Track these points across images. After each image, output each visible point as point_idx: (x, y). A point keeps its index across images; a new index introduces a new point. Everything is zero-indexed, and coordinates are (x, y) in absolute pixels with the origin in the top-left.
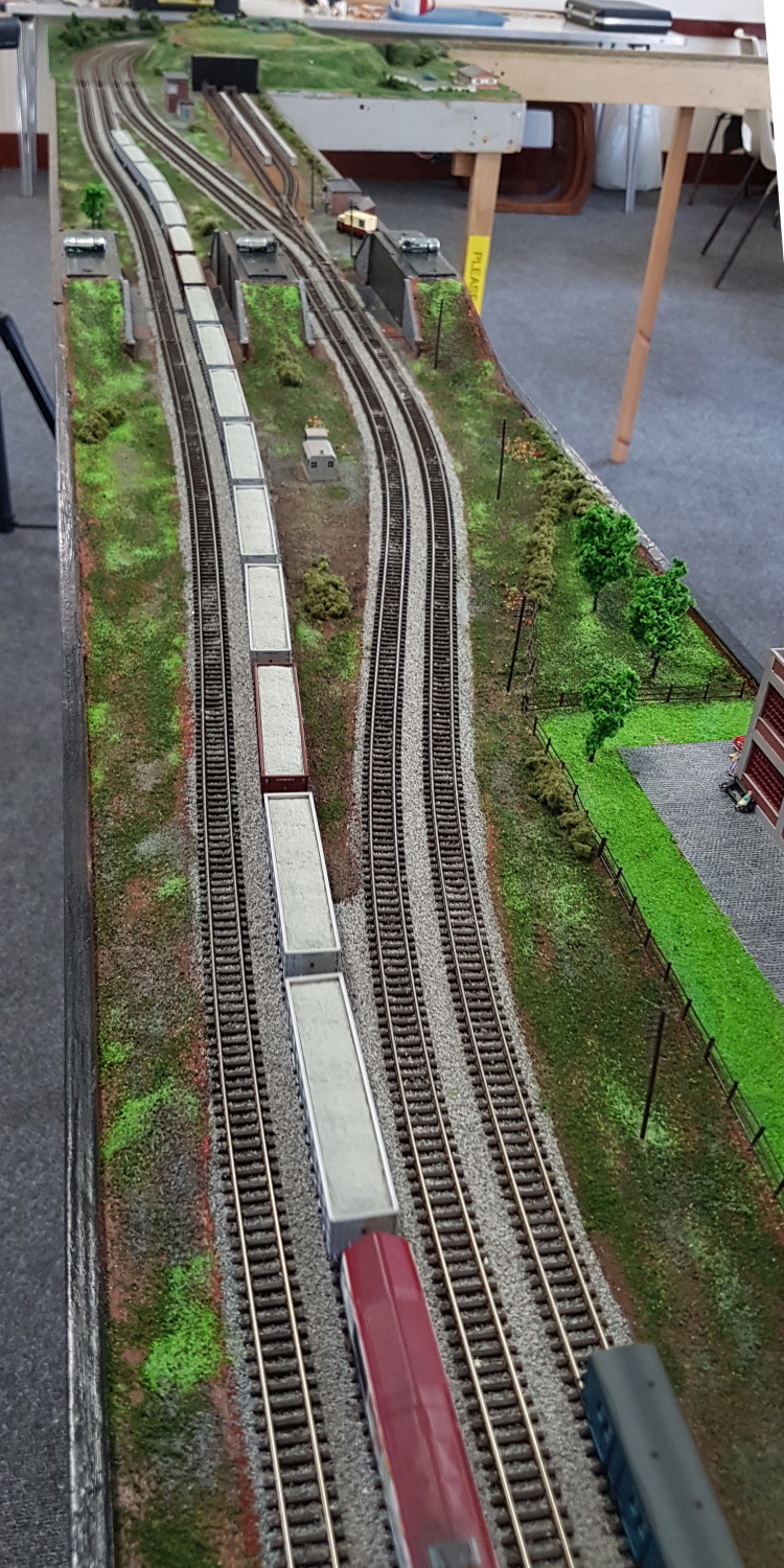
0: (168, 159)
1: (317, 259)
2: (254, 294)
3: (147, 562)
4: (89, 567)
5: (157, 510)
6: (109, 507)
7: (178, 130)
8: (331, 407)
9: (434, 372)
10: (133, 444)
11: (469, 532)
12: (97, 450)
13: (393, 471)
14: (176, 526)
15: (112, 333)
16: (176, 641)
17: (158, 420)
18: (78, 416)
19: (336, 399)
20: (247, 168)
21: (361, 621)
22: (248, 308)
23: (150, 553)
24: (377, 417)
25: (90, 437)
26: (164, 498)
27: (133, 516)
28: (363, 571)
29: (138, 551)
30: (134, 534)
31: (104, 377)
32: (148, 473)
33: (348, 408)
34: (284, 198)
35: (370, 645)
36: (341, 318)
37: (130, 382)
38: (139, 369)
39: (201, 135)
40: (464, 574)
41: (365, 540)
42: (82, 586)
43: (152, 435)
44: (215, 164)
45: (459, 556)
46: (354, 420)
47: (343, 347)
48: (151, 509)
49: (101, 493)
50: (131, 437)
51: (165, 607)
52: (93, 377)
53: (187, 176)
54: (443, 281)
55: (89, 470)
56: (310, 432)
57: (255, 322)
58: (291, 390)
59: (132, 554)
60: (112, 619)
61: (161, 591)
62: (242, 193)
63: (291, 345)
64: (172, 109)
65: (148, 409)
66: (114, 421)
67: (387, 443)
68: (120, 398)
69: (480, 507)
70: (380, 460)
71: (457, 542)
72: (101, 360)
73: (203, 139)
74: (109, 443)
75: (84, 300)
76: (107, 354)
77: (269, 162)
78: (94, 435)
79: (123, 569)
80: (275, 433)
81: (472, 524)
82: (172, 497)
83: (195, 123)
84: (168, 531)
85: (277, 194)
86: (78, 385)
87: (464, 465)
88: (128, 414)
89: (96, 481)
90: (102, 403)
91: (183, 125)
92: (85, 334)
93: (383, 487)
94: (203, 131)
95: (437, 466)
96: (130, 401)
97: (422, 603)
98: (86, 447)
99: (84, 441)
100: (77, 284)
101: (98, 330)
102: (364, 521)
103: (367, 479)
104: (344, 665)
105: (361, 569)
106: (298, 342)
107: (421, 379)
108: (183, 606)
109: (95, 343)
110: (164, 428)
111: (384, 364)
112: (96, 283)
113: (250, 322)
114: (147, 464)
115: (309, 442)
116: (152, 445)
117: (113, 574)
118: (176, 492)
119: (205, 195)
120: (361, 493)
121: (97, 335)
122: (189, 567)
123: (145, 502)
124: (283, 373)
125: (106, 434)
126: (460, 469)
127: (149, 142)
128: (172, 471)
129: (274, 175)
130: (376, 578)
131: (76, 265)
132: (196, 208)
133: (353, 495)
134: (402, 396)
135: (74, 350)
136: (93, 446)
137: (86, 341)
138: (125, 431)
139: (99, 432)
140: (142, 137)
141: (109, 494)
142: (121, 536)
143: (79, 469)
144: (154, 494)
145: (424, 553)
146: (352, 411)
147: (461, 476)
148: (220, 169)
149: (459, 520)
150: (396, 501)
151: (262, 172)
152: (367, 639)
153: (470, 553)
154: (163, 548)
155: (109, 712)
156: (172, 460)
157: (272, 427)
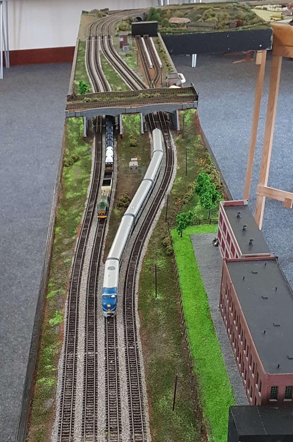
0: (114, 69)
2: (125, 118)
3: (77, 196)
4: (61, 198)
5: (83, 183)
6: (70, 183)
7: (121, 56)
8: (144, 152)
9: (182, 140)
10: (80, 166)
11: (173, 185)
12: (69, 168)
14: (87, 187)
15: (79, 134)
16: (80, 214)
17: (89, 159)
18: (65, 159)
19: (146, 150)
20: (143, 70)
22: (123, 123)
23: (78, 194)
26: (86, 180)
27: (76, 185)
29: (75, 194)
30: (75, 189)
31: (75, 148)
32: (83, 174)
34: (153, 82)
37: (83, 148)
38: (87, 145)
42: (58, 202)
43: (86, 163)
44: (131, 70)
45: (167, 191)
48: (81, 183)
49: (68, 180)
50: (80, 164)
51: (79, 206)
52: (72, 148)
53: (120, 76)
54: (189, 110)
55: (66, 174)
56: (132, 159)
57: (125, 127)
58: (133, 148)
60: (65, 209)
61: (79, 203)
62: (138, 81)
63: (136, 134)
64: (121, 47)
65: (87, 156)
66: (76, 160)
68: (79, 153)
69: (180, 179)
71: (168, 188)
72: (75, 142)
74: (73, 166)
75: (72, 123)
76: (77, 140)
77: (151, 68)
78: (69, 164)
79: (70, 198)
80: (124, 161)
81: (175, 183)
82: (88, 180)
83: (128, 53)
84: (85, 188)
85: (150, 80)
86: (67, 150)
88: (80, 158)
89: (68, 177)
90: (73, 155)
91: (124, 54)
92: (71, 134)
94: (131, 56)
95: (171, 167)
96: (83, 154)
97: (151, 203)
98: (66, 168)
99: (67, 166)
100: (70, 119)
101: (75, 133)
106: (138, 133)
107: (177, 142)
108: (84, 206)
109: (73, 137)
110: (90, 161)
113: (123, 127)
114: (83, 171)
115: (131, 162)
116: (85, 166)
117: (67, 199)
118: (90, 178)
119: (124, 82)
122: (88, 197)
125: (73, 164)
126: (179, 168)
127: (109, 62)
128: (90, 173)
129: (153, 73)
133: (142, 177)
135: (67, 139)
137: (71, 137)
138: (79, 163)
139: (71, 163)
140: (108, 60)
141: (70, 180)
142: (72, 190)
143: (64, 174)
144: (83, 179)
145: (157, 191)
147: (178, 170)
148: (133, 72)
149: (172, 182)
151: (148, 72)
153: (171, 191)
154: (82, 193)
155: (60, 229)
156: (91, 170)
157: (123, 159)
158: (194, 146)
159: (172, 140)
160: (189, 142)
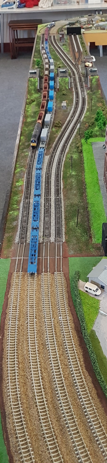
0: (56, 52)
1: (78, 72)
2: (61, 80)
3: (33, 121)
4: (24, 121)
7: (60, 45)
9: (91, 92)
10: (35, 105)
15: (35, 87)
18: (27, 101)
19: (71, 97)
20: (72, 54)
21: (62, 128)
22: (59, 82)
24: (77, 100)
26: (38, 112)
27: (33, 115)
28: (65, 122)
29: (32, 119)
31: (33, 95)
32: (37, 109)
34: (77, 60)
35: (62, 131)
36: (78, 84)
37: (37, 95)
38: (39, 93)
39: (65, 46)
42: (23, 123)
43: (38, 103)
44: (65, 53)
45: (81, 120)
47: (76, 89)
52: (31, 94)
53: (59, 56)
54: (95, 76)
56: (63, 102)
58: (64, 96)
60: (26, 127)
62: (69, 59)
64: (60, 40)
65: (39, 100)
66: (33, 101)
67: (77, 104)
68: (35, 98)
69: (88, 113)
70: (75, 106)
71: (82, 118)
72: (33, 92)
73: (65, 47)
74: (32, 105)
75: (31, 81)
76: (34, 91)
77: (77, 52)
79: (29, 121)
81: (86, 115)
83: (64, 43)
85: (76, 59)
86: (28, 96)
88: (36, 100)
90: (32, 99)
91: (62, 44)
92: (31, 87)
93: (73, 110)
94: (66, 45)
95: (84, 107)
96: (37, 98)
99: (28, 104)
100: (30, 79)
101: (33, 87)
103: (71, 109)
104: (57, 133)
106: (67, 88)
107: (88, 94)
109: (32, 89)
111: (83, 91)
112: (34, 79)
113: (59, 85)
115: (62, 104)
116: (38, 105)
119: (61, 60)
120: (69, 111)
123: (35, 113)
124: (63, 93)
125: (31, 104)
126: (88, 107)
127: (54, 48)
129: (77, 55)
130: (67, 122)
131: (31, 75)
132: (59, 63)
134: (83, 96)
135: (29, 90)
138: (35, 103)
140: (53, 47)
142: (30, 117)
143: (26, 108)
145: (76, 119)
146: (73, 99)
147: (87, 109)
149: (84, 115)
150: (75, 112)
151: (74, 55)
154: (36, 119)
155: (23, 138)
157: (59, 102)
158: (96, 96)
159: (86, 92)
160: (94, 93)
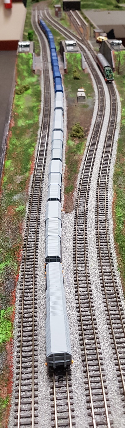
2: (69, 56)
3: (29, 124)
4: (12, 125)
5: (34, 111)
6: (21, 110)
8: (88, 85)
10: (31, 95)
11: (122, 116)
12: (21, 96)
13: (102, 101)
14: (39, 115)
15: (29, 67)
16: (33, 144)
17: (39, 89)
18: (17, 88)
19: (89, 83)
21: (86, 139)
22: (67, 60)
23: (30, 122)
24: (100, 87)
25: (19, 93)
26: (37, 108)
27: (27, 113)
29: (27, 122)
30: (26, 117)
31: (26, 78)
32: (34, 102)
33: (92, 85)
35: (88, 146)
36: (94, 63)
37: (33, 79)
38: (36, 77)
40: (118, 127)
41: (91, 118)
42: (10, 130)
43: (37, 92)
44: (66, 27)
45: (118, 122)
46: (93, 88)
47: (93, 70)
48: (33, 111)
49: (20, 107)
50: (30, 93)
51: (32, 135)
54: (121, 51)
55: (18, 101)
56: (79, 90)
57: (69, 63)
59: (25, 122)
60: (17, 139)
61: (31, 132)
63: (78, 69)
65: (37, 86)
66: (26, 89)
67: (101, 93)
70: (99, 98)
71: (118, 119)
73: (64, 22)
74: (25, 94)
75: (22, 58)
76: (27, 72)
77: (80, 26)
78: (21, 92)
79: (22, 126)
80: (70, 91)
83: (62, 18)
84: (37, 116)
86: (18, 80)
87: (123, 98)
88: (31, 87)
89: (19, 104)
90: (24, 85)
92: (22, 67)
93: (99, 105)
95: (115, 99)
96: (32, 84)
97: (105, 135)
98: (18, 95)
100: (21, 54)
102: (92, 113)
103: (94, 103)
104: (80, 151)
105: (89, 126)
106: (80, 68)
108: (37, 135)
109: (24, 69)
110: (40, 91)
112: (26, 54)
113: (67, 63)
114: (34, 100)
115: (79, 93)
116: (36, 95)
117: (19, 127)
118: (40, 107)
119: (62, 35)
120: (92, 106)
121: (25, 67)
122: (40, 125)
123: (31, 109)
124: (75, 76)
128: (40, 101)
129: (81, 29)
130: (93, 128)
131: (21, 49)
133: (90, 107)
136: (20, 95)
137: (22, 69)
139: (22, 92)
140: (47, 22)
141: (22, 107)
142: (23, 118)
143: (15, 101)
144: (34, 107)
145: (108, 121)
146: (93, 86)
150: (102, 109)
151: (78, 29)
152: (87, 144)
153: (121, 121)
154: (34, 121)
155: (11, 163)
156: (41, 99)
157: (70, 90)
